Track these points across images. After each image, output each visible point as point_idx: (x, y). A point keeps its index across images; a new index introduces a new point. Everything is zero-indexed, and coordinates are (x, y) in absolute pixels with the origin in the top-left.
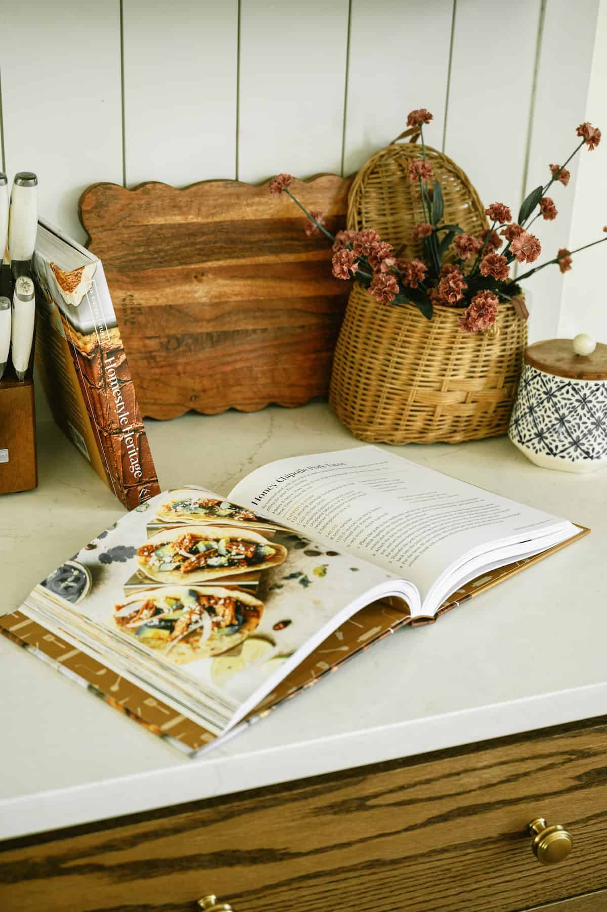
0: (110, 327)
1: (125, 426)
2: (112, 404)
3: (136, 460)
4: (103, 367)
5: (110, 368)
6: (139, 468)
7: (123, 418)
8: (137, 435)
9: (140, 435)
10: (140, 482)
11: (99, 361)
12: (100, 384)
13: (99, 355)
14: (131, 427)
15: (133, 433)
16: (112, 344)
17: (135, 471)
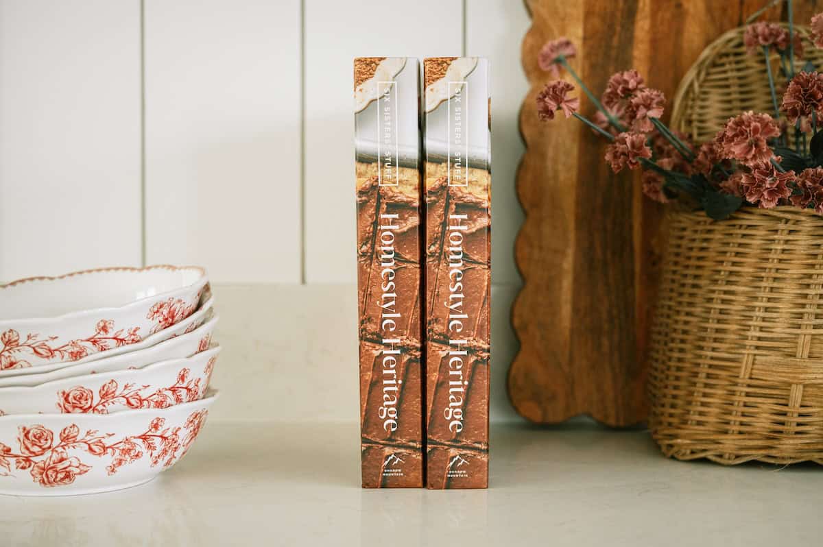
0: (475, 165)
1: (455, 335)
2: (442, 290)
3: (459, 401)
4: (444, 224)
5: (455, 230)
6: (460, 417)
7: (457, 319)
8: (472, 359)
9: (476, 361)
10: (456, 442)
11: (441, 211)
12: (433, 248)
13: (442, 202)
14: (465, 342)
15: (465, 353)
16: (470, 193)
17: (453, 419)
